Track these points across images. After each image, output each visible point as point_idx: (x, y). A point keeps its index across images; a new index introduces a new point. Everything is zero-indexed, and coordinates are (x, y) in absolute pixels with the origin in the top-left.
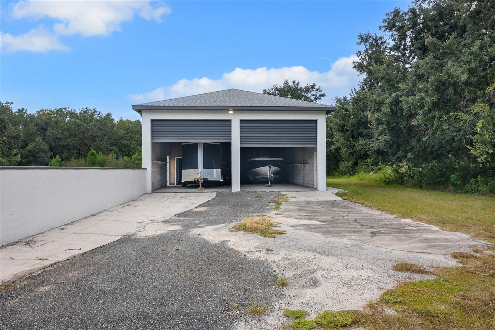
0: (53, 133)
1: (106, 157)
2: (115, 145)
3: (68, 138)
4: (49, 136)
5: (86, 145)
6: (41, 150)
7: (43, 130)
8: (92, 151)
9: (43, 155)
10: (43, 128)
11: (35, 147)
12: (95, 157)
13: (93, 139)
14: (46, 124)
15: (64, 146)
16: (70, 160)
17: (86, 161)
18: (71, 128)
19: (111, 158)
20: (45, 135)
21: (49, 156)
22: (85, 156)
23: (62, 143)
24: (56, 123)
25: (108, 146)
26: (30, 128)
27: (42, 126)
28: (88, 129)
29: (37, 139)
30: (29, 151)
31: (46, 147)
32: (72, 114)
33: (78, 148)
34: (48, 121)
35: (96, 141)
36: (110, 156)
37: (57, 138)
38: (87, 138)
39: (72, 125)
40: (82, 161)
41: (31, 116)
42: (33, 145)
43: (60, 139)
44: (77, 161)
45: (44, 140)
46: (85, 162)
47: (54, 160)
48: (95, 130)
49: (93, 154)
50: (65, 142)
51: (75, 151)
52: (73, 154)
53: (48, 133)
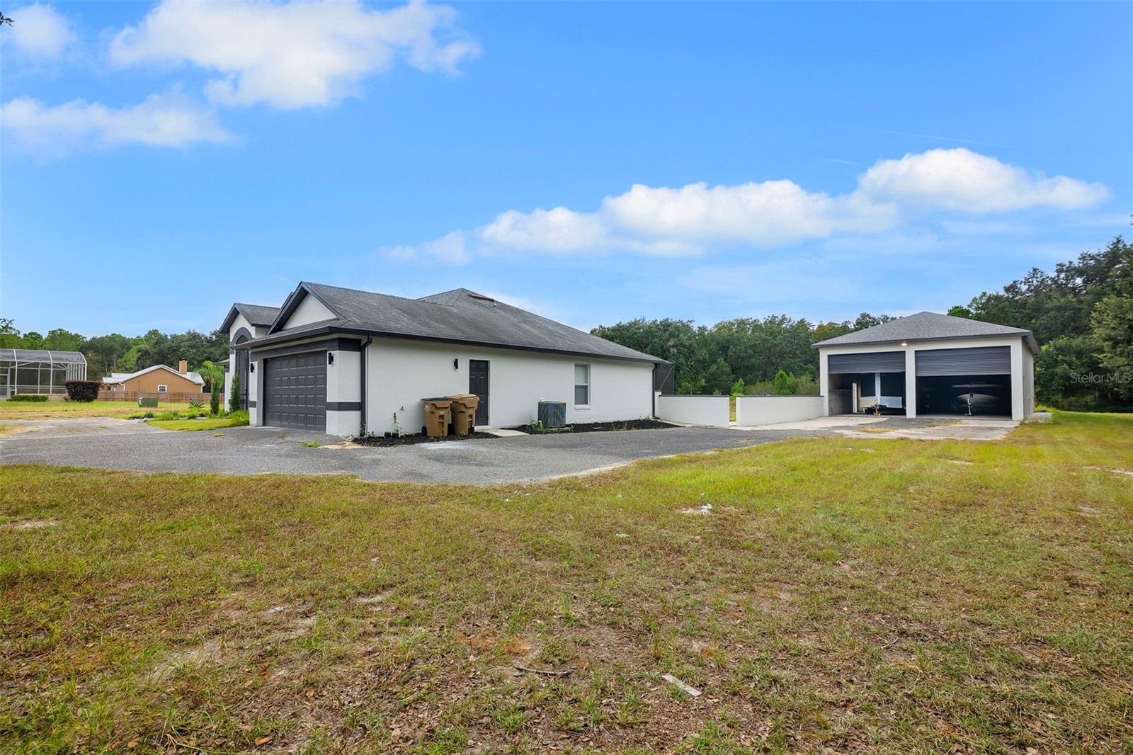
0: (735, 352)
1: (798, 379)
2: (811, 362)
3: (752, 356)
4: (731, 356)
5: (773, 364)
6: (723, 373)
7: (724, 348)
8: (781, 372)
9: (725, 378)
10: (724, 347)
11: (717, 369)
12: (785, 380)
13: (782, 355)
14: (728, 341)
15: (747, 367)
16: (754, 384)
17: (774, 384)
18: (756, 344)
19: (804, 380)
20: (726, 355)
21: (731, 379)
22: (772, 379)
23: (746, 363)
24: (739, 339)
25: (802, 364)
26: (711, 348)
27: (723, 345)
28: (775, 345)
29: (719, 360)
30: (711, 374)
31: (728, 369)
32: (757, 327)
33: (764, 368)
34: (729, 337)
35: (785, 358)
36: (804, 378)
37: (739, 357)
38: (774, 355)
39: (757, 340)
40: (769, 385)
41: (711, 334)
42: (716, 367)
43: (743, 359)
44: (762, 384)
45: (725, 360)
46: (772, 386)
47: (737, 385)
48: (783, 345)
49: (782, 376)
50: (748, 362)
51: (761, 373)
52: (758, 376)
53: (730, 353)
